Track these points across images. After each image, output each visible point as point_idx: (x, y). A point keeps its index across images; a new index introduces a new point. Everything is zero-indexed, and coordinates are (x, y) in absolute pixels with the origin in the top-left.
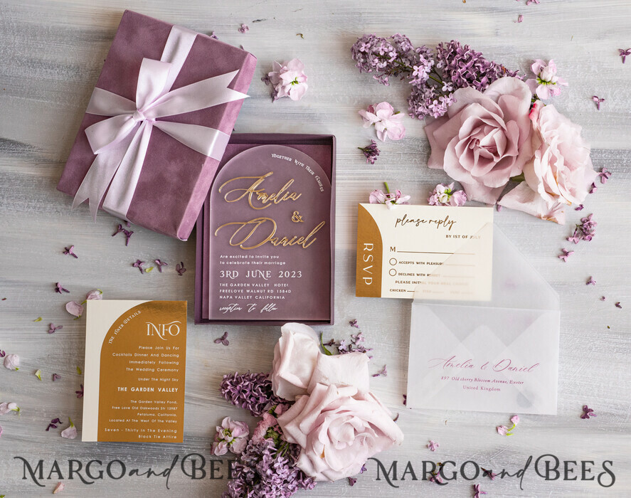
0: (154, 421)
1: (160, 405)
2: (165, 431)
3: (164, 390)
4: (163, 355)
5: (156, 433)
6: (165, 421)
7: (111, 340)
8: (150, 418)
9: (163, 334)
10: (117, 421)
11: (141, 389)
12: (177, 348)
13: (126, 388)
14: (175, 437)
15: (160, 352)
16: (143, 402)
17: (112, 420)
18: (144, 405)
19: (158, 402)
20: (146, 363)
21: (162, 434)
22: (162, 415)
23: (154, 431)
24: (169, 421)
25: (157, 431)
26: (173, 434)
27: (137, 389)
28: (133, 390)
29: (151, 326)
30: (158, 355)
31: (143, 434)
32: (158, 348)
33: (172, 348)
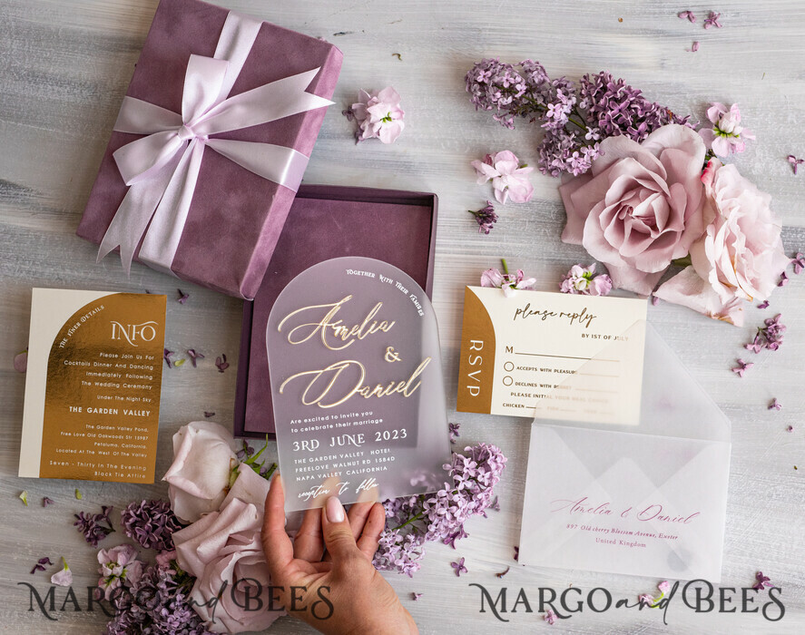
0: (115, 454)
1: (125, 433)
2: (130, 468)
3: (131, 413)
4: (131, 366)
5: (119, 470)
6: (131, 455)
7: (63, 343)
8: (112, 450)
9: (134, 339)
10: (67, 451)
11: (101, 410)
12: (150, 358)
13: (80, 408)
14: (144, 476)
15: (128, 362)
16: (102, 428)
17: (60, 451)
18: (104, 432)
19: (122, 429)
20: (109, 375)
21: (126, 472)
22: (127, 446)
23: (116, 467)
24: (137, 455)
25: (119, 466)
26: (141, 472)
27: (96, 411)
28: (89, 410)
29: (117, 326)
30: (125, 366)
31: (102, 470)
32: (126, 357)
33: (144, 357)
